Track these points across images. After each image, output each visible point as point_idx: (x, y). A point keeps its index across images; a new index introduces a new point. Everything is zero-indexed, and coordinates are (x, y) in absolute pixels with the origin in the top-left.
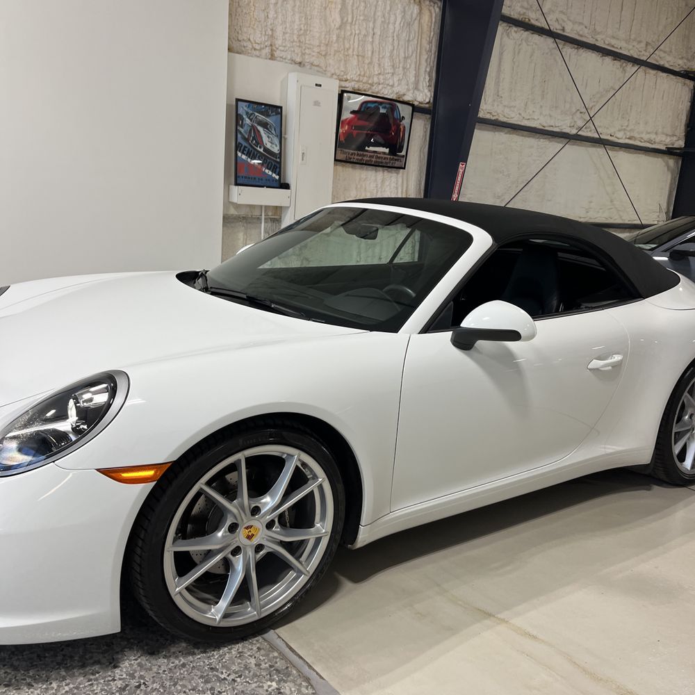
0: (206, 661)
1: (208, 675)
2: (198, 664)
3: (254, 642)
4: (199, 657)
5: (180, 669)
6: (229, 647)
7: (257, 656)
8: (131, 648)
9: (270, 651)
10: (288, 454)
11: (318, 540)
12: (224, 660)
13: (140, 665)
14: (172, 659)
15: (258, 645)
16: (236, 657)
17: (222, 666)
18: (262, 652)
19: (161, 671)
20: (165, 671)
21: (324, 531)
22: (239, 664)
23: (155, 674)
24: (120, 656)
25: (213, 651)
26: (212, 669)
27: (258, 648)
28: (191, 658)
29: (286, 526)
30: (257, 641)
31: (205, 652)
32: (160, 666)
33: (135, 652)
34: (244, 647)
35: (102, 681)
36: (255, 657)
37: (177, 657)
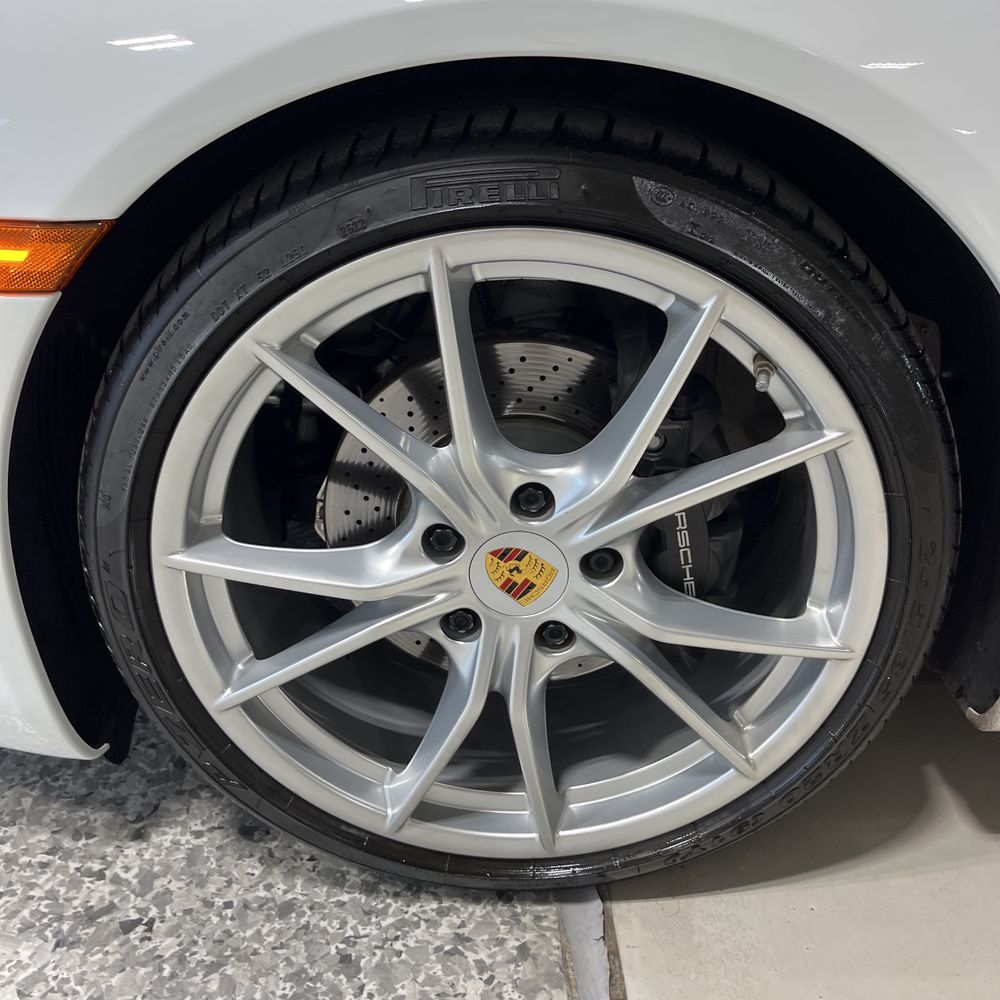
0: (352, 922)
1: (318, 977)
2: (323, 924)
3: (527, 919)
4: (345, 898)
5: (268, 919)
6: (446, 904)
7: (501, 975)
8: (215, 794)
9: (549, 977)
10: (679, 297)
11: (811, 669)
12: (398, 946)
13: (193, 857)
14: (277, 876)
15: (529, 937)
16: (438, 949)
17: (379, 967)
18: (526, 969)
19: (219, 902)
20: (228, 905)
21: (835, 642)
22: (432, 980)
23: (198, 905)
24: (175, 806)
25: (396, 895)
26: (345, 959)
27: (523, 949)
28: (321, 893)
29: (678, 586)
30: (538, 918)
31: (370, 889)
32: (229, 883)
33: (216, 810)
34: (486, 923)
35: (73, 865)
36: (489, 981)
37: (291, 873)
